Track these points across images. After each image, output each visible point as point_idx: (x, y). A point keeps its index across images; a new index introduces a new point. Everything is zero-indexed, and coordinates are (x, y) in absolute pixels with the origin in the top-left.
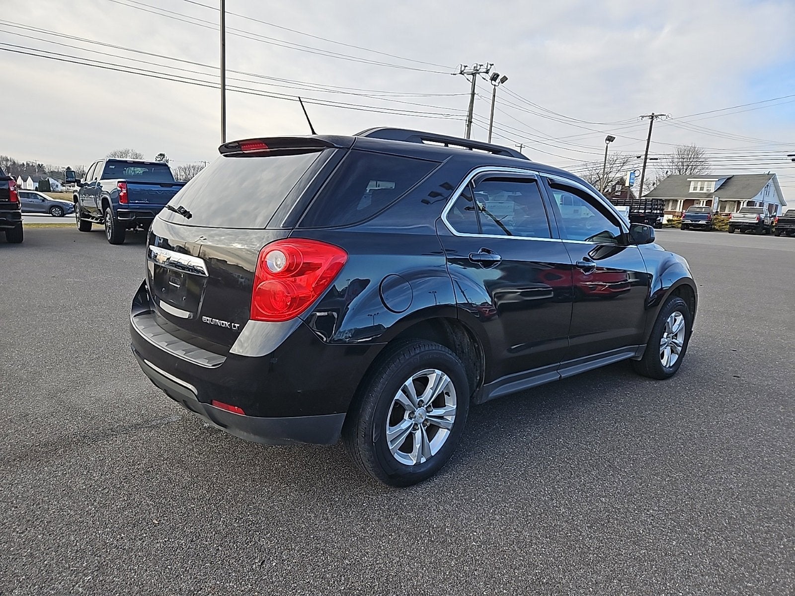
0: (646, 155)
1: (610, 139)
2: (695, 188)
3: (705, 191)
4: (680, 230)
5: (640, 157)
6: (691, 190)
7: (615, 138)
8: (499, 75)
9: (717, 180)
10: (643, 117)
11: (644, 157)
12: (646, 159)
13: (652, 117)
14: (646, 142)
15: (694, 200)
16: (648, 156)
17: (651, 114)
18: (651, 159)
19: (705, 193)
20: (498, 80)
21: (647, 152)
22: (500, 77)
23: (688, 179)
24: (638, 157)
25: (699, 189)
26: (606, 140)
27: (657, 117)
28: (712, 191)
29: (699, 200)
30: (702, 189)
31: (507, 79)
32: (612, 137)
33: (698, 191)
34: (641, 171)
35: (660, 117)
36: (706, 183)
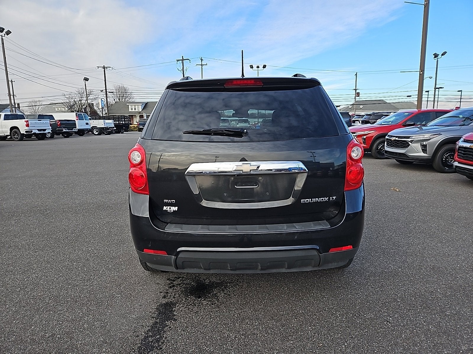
0: (106, 90)
1: (86, 79)
2: (132, 109)
3: (137, 110)
4: (138, 132)
5: (102, 91)
6: (130, 110)
7: (89, 79)
8: (4, 29)
9: (141, 104)
10: (98, 67)
11: (105, 91)
12: (106, 92)
13: (104, 68)
14: (104, 82)
15: (133, 115)
16: (107, 91)
17: (103, 66)
18: (109, 92)
19: (138, 112)
20: (4, 32)
21: (106, 88)
22: (5, 31)
23: (127, 104)
24: (101, 91)
25: (133, 109)
26: (84, 80)
27: (107, 68)
28: (141, 110)
29: (135, 115)
30: (135, 109)
31: (11, 33)
32: (87, 78)
33: (133, 110)
34: (105, 99)
35: (108, 68)
36: (136, 106)
